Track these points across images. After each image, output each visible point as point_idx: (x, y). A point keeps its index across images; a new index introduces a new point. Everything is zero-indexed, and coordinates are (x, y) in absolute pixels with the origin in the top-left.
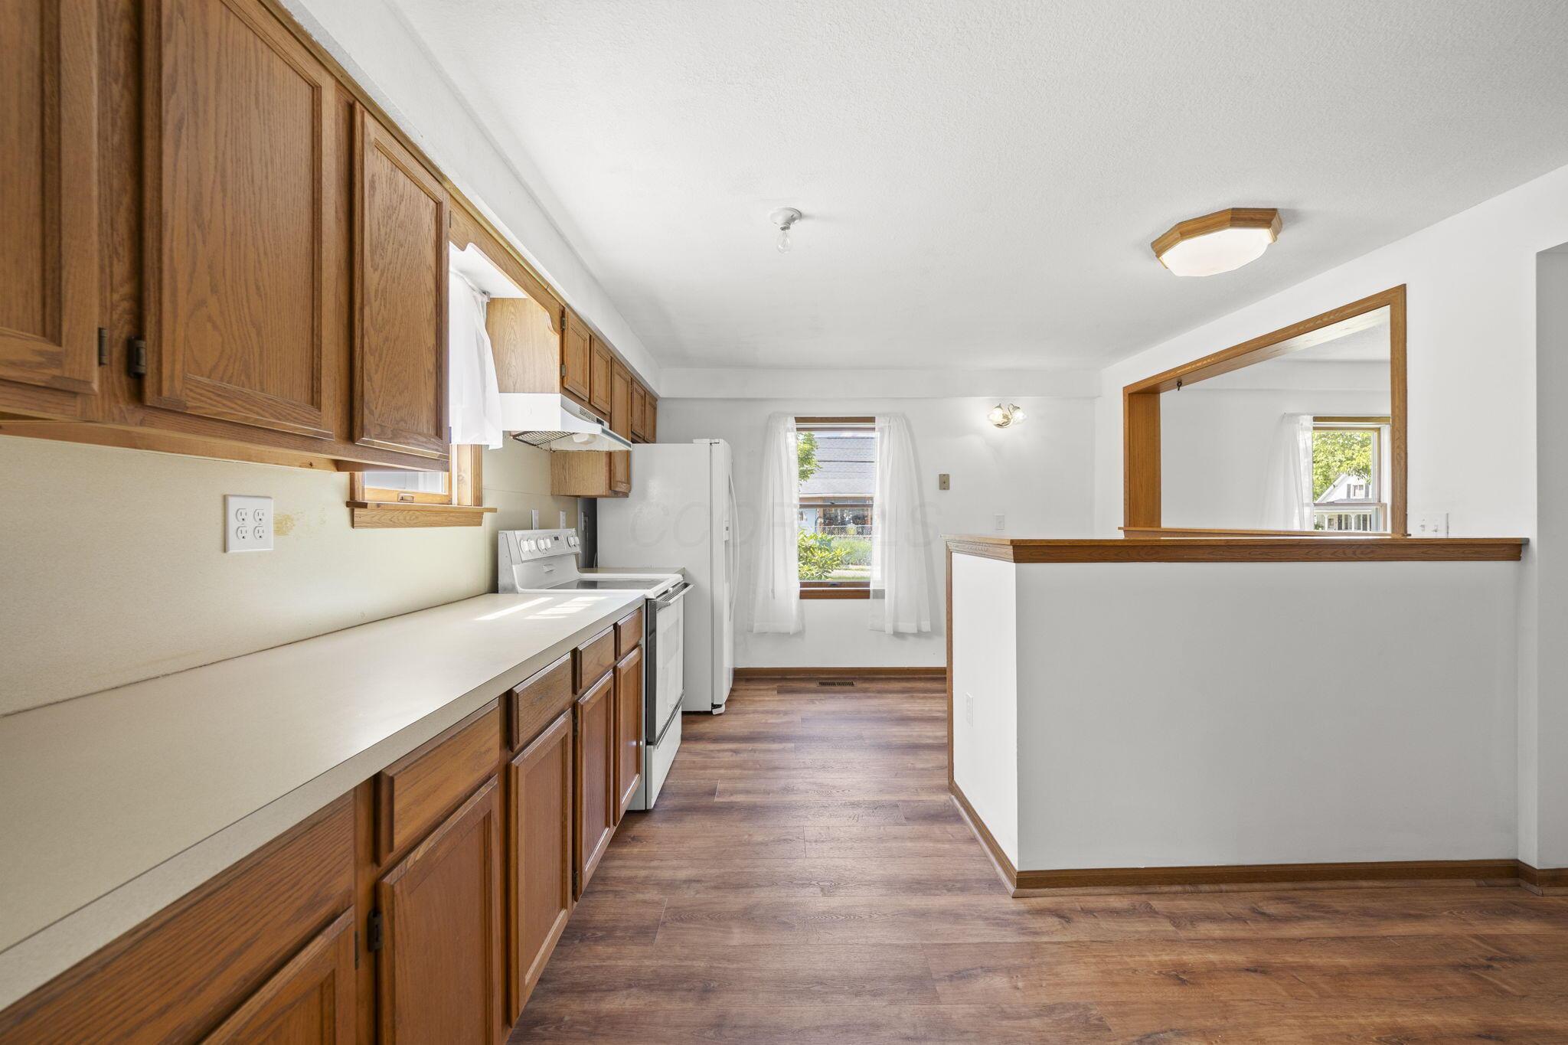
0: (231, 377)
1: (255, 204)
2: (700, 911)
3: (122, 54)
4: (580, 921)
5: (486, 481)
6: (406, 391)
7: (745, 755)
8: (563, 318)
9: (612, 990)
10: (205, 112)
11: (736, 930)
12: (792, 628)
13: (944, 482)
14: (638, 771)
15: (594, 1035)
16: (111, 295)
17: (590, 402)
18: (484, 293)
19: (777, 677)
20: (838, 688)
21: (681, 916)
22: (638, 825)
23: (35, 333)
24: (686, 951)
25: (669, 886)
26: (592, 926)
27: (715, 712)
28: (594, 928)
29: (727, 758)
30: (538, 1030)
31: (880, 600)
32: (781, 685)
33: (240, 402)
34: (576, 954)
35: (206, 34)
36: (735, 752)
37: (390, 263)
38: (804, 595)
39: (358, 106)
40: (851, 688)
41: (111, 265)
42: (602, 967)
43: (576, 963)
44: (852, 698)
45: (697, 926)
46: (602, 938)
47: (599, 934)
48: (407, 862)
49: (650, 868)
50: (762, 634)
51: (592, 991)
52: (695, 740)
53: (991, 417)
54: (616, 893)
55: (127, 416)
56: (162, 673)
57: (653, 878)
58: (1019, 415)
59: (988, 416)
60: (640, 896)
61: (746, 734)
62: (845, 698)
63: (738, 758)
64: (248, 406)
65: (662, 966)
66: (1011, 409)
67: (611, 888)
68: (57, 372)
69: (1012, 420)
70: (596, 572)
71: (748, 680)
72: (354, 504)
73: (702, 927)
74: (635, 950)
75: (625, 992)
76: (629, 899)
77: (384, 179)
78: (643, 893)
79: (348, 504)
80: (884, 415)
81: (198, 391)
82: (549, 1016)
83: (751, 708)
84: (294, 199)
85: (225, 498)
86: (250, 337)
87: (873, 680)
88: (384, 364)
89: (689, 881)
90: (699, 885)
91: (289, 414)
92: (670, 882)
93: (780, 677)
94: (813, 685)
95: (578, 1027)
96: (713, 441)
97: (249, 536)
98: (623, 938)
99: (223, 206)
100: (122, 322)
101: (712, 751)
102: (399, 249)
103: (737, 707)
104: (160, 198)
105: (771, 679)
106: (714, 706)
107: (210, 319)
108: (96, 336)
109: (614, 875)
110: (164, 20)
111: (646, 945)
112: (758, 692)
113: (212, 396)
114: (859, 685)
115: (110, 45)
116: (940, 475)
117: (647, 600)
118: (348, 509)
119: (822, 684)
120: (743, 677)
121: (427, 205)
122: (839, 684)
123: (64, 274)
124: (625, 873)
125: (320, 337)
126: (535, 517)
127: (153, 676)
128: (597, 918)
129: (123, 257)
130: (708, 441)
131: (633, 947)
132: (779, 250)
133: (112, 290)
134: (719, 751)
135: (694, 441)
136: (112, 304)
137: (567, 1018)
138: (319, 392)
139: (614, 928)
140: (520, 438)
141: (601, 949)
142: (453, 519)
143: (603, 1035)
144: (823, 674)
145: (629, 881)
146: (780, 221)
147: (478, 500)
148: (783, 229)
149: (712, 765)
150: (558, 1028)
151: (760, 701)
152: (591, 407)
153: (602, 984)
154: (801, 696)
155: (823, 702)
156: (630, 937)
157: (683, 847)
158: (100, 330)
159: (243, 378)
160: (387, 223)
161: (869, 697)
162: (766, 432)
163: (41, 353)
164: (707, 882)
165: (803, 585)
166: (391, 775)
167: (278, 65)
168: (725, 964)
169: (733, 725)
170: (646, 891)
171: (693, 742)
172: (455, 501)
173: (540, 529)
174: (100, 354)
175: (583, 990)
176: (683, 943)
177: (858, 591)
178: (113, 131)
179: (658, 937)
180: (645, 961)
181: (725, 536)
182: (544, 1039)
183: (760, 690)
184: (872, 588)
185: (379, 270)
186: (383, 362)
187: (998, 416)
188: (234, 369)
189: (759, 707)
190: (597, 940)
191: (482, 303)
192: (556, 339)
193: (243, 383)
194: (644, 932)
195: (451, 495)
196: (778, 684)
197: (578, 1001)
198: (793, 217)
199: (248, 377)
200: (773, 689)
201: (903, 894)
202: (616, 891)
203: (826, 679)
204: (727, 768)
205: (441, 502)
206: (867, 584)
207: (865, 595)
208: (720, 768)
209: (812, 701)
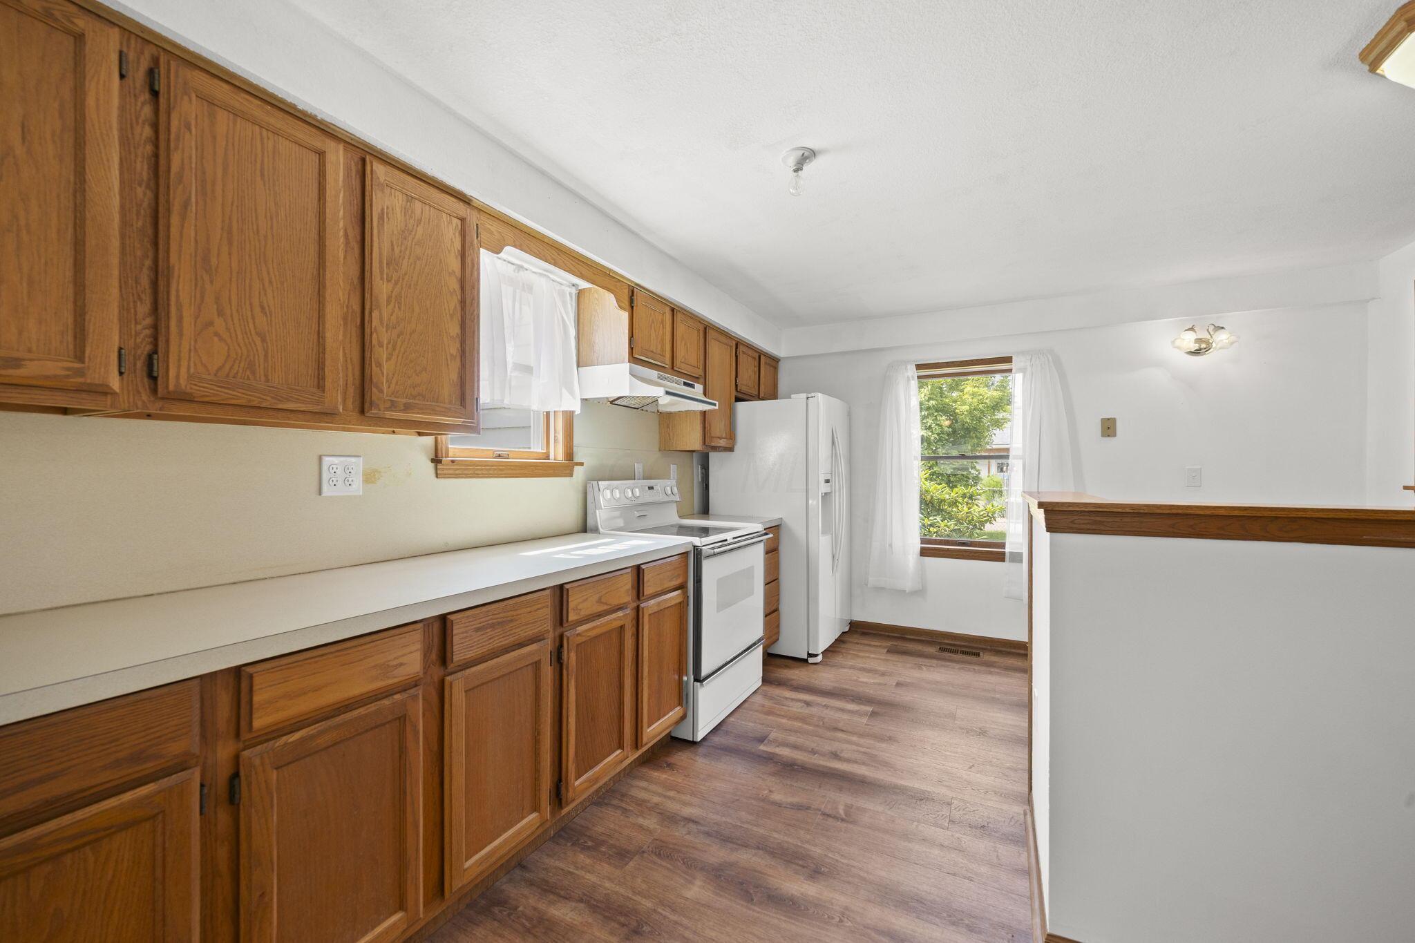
0: (237, 373)
1: (260, 249)
2: (679, 851)
3: (146, 167)
4: (583, 827)
5: (577, 440)
6: (424, 372)
7: (816, 710)
8: (632, 297)
9: (566, 899)
10: (213, 191)
11: (698, 883)
12: (908, 585)
13: (1109, 428)
14: (680, 704)
15: (530, 932)
16: (136, 327)
17: (673, 368)
18: (573, 285)
19: (896, 635)
20: (959, 657)
21: (663, 851)
22: (680, 754)
23: (69, 357)
24: (644, 886)
25: (669, 818)
26: (588, 834)
27: (811, 660)
28: (589, 836)
29: (797, 708)
30: (496, 910)
31: (1018, 565)
32: (895, 644)
33: (240, 390)
34: (562, 855)
35: (214, 138)
36: (808, 704)
37: (406, 274)
38: (924, 552)
39: (368, 158)
40: (974, 659)
41: (135, 307)
42: (572, 873)
43: (558, 864)
44: (969, 670)
45: (669, 866)
46: (589, 848)
47: (590, 844)
48: (276, 742)
49: (665, 797)
50: (879, 589)
51: (552, 892)
52: (777, 685)
53: (1178, 343)
54: (625, 811)
55: (148, 405)
56: (269, 575)
57: (661, 807)
58: (1222, 338)
59: (1173, 342)
60: (640, 821)
61: (829, 688)
62: (960, 669)
63: (807, 711)
64: (249, 393)
65: (616, 893)
66: (1211, 330)
67: (623, 805)
68: (81, 380)
69: (1214, 345)
70: (708, 520)
71: (864, 634)
72: (436, 460)
73: (671, 867)
74: (606, 868)
75: (574, 904)
76: (631, 820)
77: (398, 210)
78: (644, 818)
79: (433, 461)
80: (1023, 353)
81: (201, 384)
82: (510, 901)
83: (851, 662)
84: (300, 240)
85: (320, 458)
86: (255, 344)
87: (1009, 654)
88: (399, 353)
89: (689, 820)
90: (695, 826)
91: (291, 397)
92: (673, 815)
93: (899, 635)
94: (931, 650)
95: (524, 921)
96: (810, 395)
97: (340, 483)
98: (604, 854)
99: (230, 254)
100: (144, 344)
101: (786, 698)
102: (415, 262)
103: (839, 659)
104: (168, 257)
105: (888, 636)
106: (810, 655)
107: (216, 334)
108: (116, 354)
109: (633, 794)
110: (173, 136)
111: (616, 867)
112: (867, 648)
113: (216, 388)
114: (986, 657)
115: (135, 162)
116: (1102, 419)
117: (695, 546)
118: (433, 464)
119: (942, 650)
120: (858, 631)
121: (450, 223)
122: (963, 653)
123: (87, 317)
124: (643, 795)
125: (324, 338)
126: (638, 468)
127: (262, 577)
128: (596, 829)
129: (145, 300)
130: (804, 396)
131: (605, 865)
132: (793, 194)
133: (136, 323)
134: (792, 699)
135: (792, 396)
136: (136, 331)
137: (521, 909)
138: (323, 378)
139: (603, 843)
140: (616, 402)
141: (582, 858)
142: (540, 471)
143: (535, 936)
144: (948, 639)
145: (641, 803)
146: (791, 162)
147: (569, 455)
148: (796, 171)
149: (778, 713)
150: (509, 915)
151: (863, 657)
152: (674, 373)
153: (562, 890)
154: (910, 659)
155: (932, 669)
156: (610, 855)
157: (704, 785)
158: (120, 349)
159: (248, 373)
160: (402, 243)
161: (991, 673)
162: (885, 383)
163: (68, 369)
164: (703, 825)
165: (923, 542)
166: (251, 672)
167: (284, 145)
168: (667, 913)
169: (825, 677)
170: (649, 817)
171: (774, 686)
172: (552, 456)
173: (644, 479)
174: (120, 366)
175: (549, 889)
176: (646, 877)
177: (991, 552)
178: (138, 219)
179: (631, 864)
180: (607, 882)
181: (824, 488)
182: (495, 920)
183: (870, 645)
184: (1007, 550)
185: (393, 281)
186: (397, 351)
187: (1189, 340)
188: (239, 367)
189: (859, 663)
190: (585, 848)
191: (570, 294)
192: (625, 316)
193: (248, 377)
194: (622, 855)
195: (549, 452)
196: (892, 643)
197: (536, 898)
198: (806, 157)
199: (253, 373)
200: (884, 648)
201: (893, 908)
202: (626, 809)
203: (950, 645)
204: (790, 718)
205: (537, 458)
206: (1003, 546)
207: (1000, 557)
208: (783, 717)
209: (920, 667)
